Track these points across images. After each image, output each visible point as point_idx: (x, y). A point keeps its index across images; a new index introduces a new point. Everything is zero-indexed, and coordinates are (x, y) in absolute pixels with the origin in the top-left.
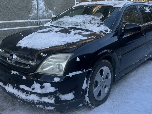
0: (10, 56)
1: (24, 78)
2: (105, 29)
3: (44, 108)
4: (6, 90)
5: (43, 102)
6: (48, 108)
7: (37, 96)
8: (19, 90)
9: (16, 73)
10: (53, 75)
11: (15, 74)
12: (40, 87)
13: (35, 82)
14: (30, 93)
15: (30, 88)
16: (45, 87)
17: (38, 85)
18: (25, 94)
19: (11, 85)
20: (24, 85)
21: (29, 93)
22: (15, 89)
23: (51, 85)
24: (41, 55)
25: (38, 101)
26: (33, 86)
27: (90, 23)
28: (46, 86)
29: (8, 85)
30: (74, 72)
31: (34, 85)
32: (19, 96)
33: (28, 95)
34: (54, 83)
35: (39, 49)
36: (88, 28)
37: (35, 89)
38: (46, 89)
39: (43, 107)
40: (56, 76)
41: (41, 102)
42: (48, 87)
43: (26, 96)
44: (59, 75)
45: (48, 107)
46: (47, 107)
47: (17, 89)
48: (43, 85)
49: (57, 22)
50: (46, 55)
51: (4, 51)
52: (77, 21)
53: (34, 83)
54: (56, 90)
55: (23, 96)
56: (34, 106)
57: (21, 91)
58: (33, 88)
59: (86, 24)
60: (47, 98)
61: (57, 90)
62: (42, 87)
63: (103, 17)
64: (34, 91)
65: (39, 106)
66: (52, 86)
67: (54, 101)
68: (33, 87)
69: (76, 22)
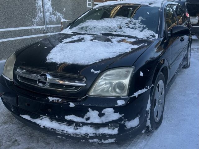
0: (41, 77)
1: (72, 105)
2: (151, 34)
3: (100, 142)
4: (40, 124)
5: (102, 134)
6: (107, 142)
7: (92, 128)
8: (61, 123)
9: (58, 100)
10: (114, 97)
11: (56, 101)
12: (98, 115)
13: (89, 109)
14: (81, 125)
15: (83, 117)
16: (106, 114)
17: (95, 113)
18: (73, 127)
19: (48, 117)
20: (73, 116)
21: (79, 126)
22: (53, 121)
23: (114, 111)
24: (92, 72)
25: (94, 134)
26: (88, 115)
27: (129, 27)
28: (108, 113)
29: (41, 117)
30: (139, 90)
31: (88, 113)
32: (63, 131)
33: (78, 127)
34: (118, 107)
35: (86, 65)
36: (128, 33)
37: (90, 118)
38: (107, 117)
39: (99, 140)
40: (119, 98)
41: (99, 134)
42: (109, 113)
43: (76, 129)
44: (122, 96)
45: (107, 140)
46: (105, 140)
47: (57, 122)
48: (102, 112)
49: (80, 28)
50: (99, 72)
51: (25, 70)
52: (110, 26)
53: (88, 111)
54: (121, 116)
55: (70, 130)
56: (85, 141)
57: (65, 124)
58: (87, 117)
59: (123, 29)
60: (107, 128)
61: (123, 116)
62: (101, 115)
63: (143, 19)
64: (88, 122)
65: (92, 140)
66: (115, 112)
67: (118, 131)
68: (86, 116)
69: (108, 26)
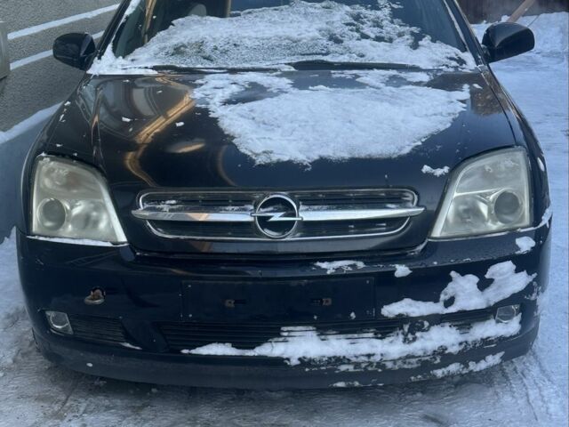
1: (402, 270)
3: (465, 371)
7: (454, 329)
8: (356, 336)
9: (353, 266)
12: (476, 286)
13: (453, 274)
14: (426, 324)
15: (436, 300)
16: (497, 278)
17: (469, 281)
18: (401, 337)
21: (421, 329)
22: (329, 337)
23: (514, 267)
26: (450, 290)
28: (501, 275)
29: (286, 334)
31: (450, 285)
33: (418, 334)
34: (521, 256)
37: (457, 299)
38: (500, 287)
39: (462, 366)
42: (505, 276)
43: (410, 342)
46: (477, 361)
47: (342, 336)
48: (487, 276)
50: (446, 169)
53: (450, 279)
54: (530, 279)
56: (424, 377)
57: (371, 335)
58: (447, 297)
60: (493, 322)
61: (534, 280)
62: (484, 284)
63: (395, 6)
64: (452, 309)
65: (443, 369)
66: (517, 271)
67: (520, 323)
68: (446, 294)
